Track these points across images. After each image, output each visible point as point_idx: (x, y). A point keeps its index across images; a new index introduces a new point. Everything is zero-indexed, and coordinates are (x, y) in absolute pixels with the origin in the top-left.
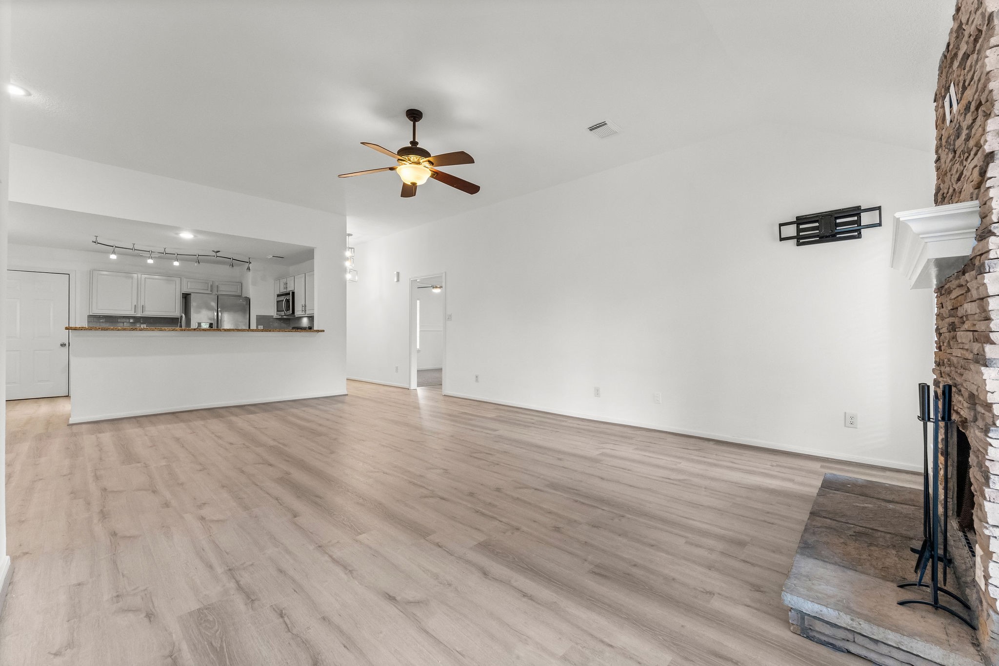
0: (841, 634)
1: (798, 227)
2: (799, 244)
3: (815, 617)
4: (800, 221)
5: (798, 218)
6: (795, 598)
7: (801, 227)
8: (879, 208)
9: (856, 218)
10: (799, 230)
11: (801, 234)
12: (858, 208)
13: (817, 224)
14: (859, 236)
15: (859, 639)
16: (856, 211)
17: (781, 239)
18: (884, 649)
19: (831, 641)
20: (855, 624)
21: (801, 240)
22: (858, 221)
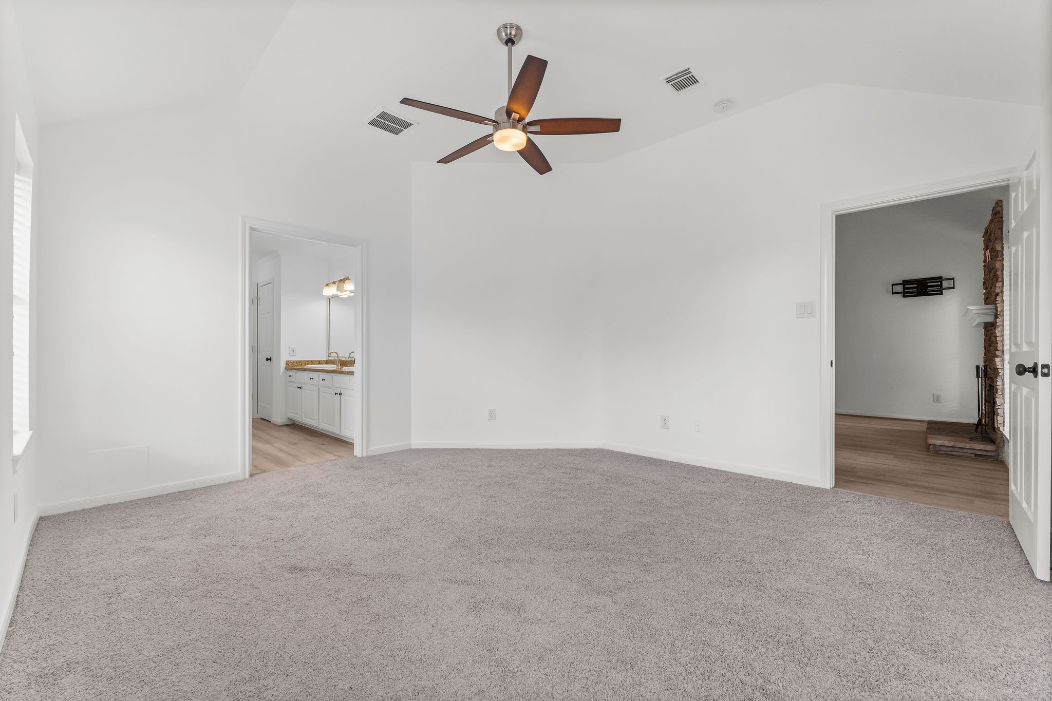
0: (950, 449)
1: (904, 287)
2: (904, 296)
3: (940, 445)
4: (905, 283)
5: (904, 281)
6: (933, 441)
7: (906, 286)
8: (953, 279)
9: (939, 283)
10: (904, 288)
11: (906, 291)
12: (941, 278)
13: (916, 285)
14: (941, 294)
15: (957, 449)
16: (940, 279)
17: (893, 293)
18: (964, 451)
19: (946, 453)
20: (955, 444)
21: (905, 294)
22: (941, 285)
